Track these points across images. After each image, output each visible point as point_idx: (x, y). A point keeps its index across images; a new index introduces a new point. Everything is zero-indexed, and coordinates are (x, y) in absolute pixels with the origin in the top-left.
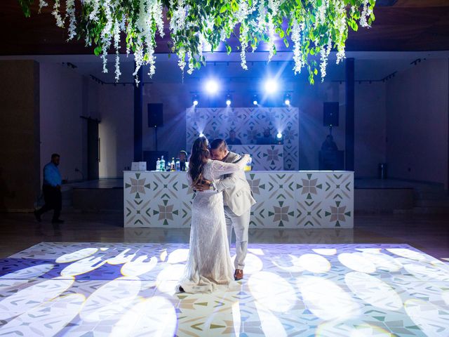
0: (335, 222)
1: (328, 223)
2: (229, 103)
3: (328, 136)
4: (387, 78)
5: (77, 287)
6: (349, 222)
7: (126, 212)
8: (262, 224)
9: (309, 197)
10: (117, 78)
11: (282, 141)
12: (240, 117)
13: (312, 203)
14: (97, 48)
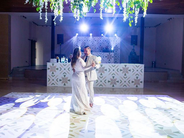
0: (136, 85)
1: (133, 86)
2: (91, 34)
3: (133, 49)
4: (157, 26)
5: (28, 112)
6: (141, 86)
7: (48, 80)
8: (105, 86)
9: (125, 75)
10: (46, 21)
11: (113, 51)
12: (96, 41)
13: (127, 77)
14: (38, 8)
